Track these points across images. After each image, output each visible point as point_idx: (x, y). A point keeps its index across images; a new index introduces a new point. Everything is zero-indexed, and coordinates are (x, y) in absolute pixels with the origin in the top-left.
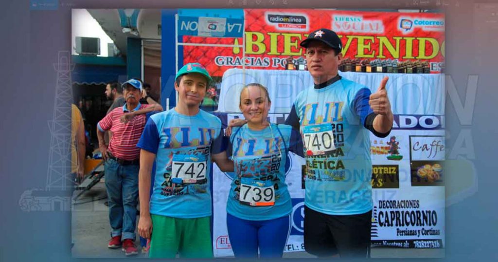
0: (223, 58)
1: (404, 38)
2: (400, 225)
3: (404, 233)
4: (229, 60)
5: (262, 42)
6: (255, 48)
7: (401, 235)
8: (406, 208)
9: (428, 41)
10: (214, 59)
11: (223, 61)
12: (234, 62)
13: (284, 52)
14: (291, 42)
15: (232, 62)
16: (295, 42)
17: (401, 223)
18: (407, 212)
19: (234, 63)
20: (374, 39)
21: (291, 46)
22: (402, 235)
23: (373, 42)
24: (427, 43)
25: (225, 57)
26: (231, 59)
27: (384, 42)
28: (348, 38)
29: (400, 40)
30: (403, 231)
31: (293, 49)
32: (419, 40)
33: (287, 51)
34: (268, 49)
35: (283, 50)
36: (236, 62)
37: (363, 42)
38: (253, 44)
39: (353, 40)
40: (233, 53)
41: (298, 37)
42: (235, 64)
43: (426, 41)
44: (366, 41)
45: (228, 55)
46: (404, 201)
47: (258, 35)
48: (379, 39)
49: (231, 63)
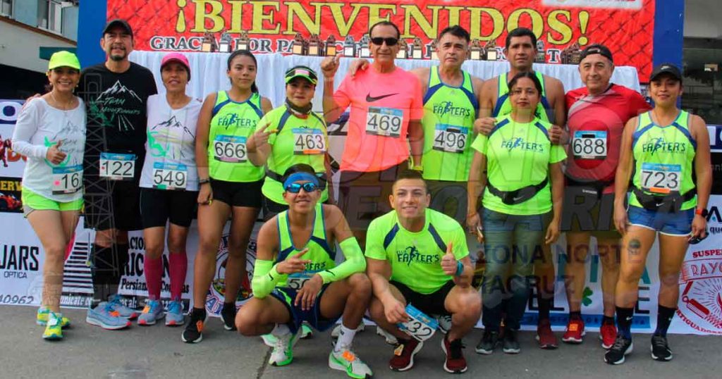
0: (162, 39)
1: (446, 8)
2: (128, 274)
3: (132, 286)
4: (171, 41)
5: (219, 15)
6: (209, 24)
7: (127, 288)
8: (138, 250)
9: (485, 12)
10: (148, 40)
11: (162, 42)
12: (176, 44)
13: (252, 29)
14: (263, 14)
15: (174, 44)
16: (269, 14)
17: (130, 271)
18: (140, 256)
19: (176, 47)
20: (396, 8)
21: (263, 20)
22: (130, 288)
23: (395, 12)
24: (483, 15)
25: (165, 38)
26: (173, 40)
27: (412, 13)
28: (354, 7)
29: (439, 11)
30: (132, 283)
31: (265, 25)
32: (470, 11)
33: (257, 28)
34: (228, 25)
35: (250, 26)
36: (180, 45)
37: (377, 13)
38: (205, 18)
39: (361, 10)
40: (176, 31)
41: (275, 6)
42: (178, 48)
43: (481, 12)
44: (382, 11)
45: (168, 36)
46: (137, 238)
47: (213, 5)
48: (405, 9)
49: (173, 46)
